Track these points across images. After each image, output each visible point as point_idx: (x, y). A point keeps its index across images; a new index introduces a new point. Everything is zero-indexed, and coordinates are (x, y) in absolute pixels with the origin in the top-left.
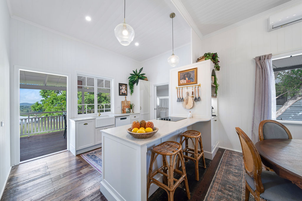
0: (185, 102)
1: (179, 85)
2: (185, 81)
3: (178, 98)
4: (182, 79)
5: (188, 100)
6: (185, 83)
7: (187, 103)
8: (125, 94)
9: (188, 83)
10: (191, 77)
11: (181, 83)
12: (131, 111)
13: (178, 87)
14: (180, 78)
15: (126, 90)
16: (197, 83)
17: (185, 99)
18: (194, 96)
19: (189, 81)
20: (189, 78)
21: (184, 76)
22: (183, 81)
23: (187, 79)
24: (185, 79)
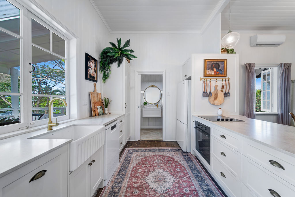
0: (213, 98)
1: (205, 76)
2: (213, 72)
3: (204, 92)
4: (208, 69)
5: (217, 95)
6: (213, 74)
7: (216, 98)
8: (94, 77)
9: (216, 75)
10: (220, 68)
11: (208, 74)
12: (106, 112)
13: (203, 77)
14: (207, 68)
15: (95, 71)
16: (226, 77)
17: (213, 94)
18: (224, 90)
19: (218, 73)
20: (218, 69)
21: (212, 65)
22: (209, 72)
23: (215, 70)
24: (213, 70)
